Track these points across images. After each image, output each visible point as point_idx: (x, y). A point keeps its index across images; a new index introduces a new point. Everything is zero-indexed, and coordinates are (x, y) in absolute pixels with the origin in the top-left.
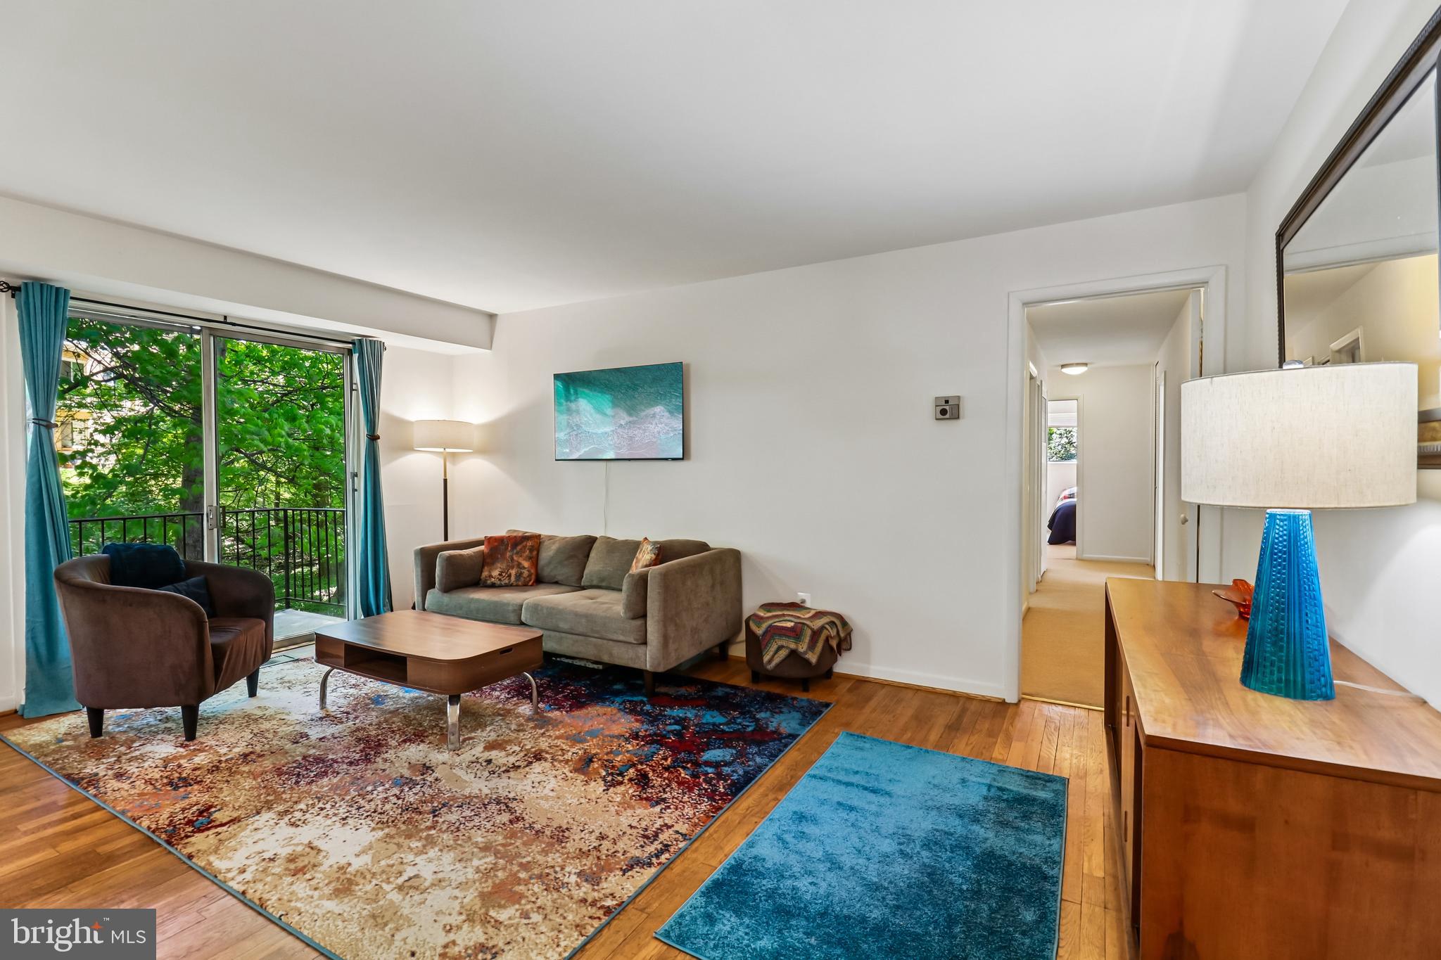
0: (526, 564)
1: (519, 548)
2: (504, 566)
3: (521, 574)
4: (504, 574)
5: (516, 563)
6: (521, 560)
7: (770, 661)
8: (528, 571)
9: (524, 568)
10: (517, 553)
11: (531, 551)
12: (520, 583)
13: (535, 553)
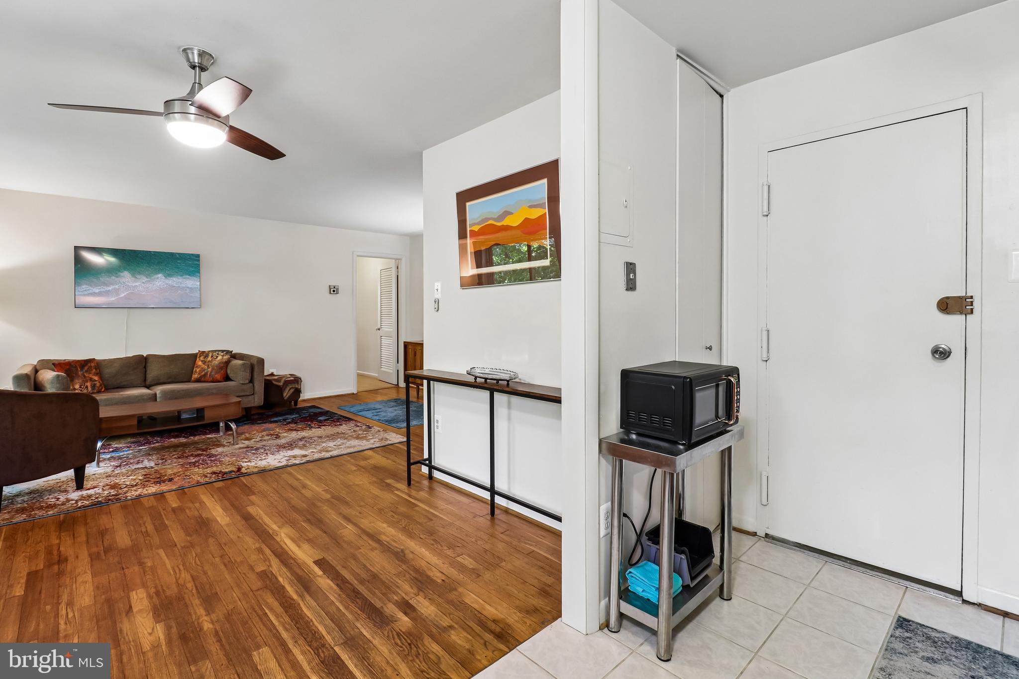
0: (96, 378)
1: (86, 368)
2: (80, 381)
3: (95, 385)
4: (83, 387)
5: (88, 378)
6: (91, 376)
7: (285, 396)
8: (99, 382)
9: (96, 381)
10: (86, 371)
11: (96, 369)
12: (95, 391)
13: (98, 370)
